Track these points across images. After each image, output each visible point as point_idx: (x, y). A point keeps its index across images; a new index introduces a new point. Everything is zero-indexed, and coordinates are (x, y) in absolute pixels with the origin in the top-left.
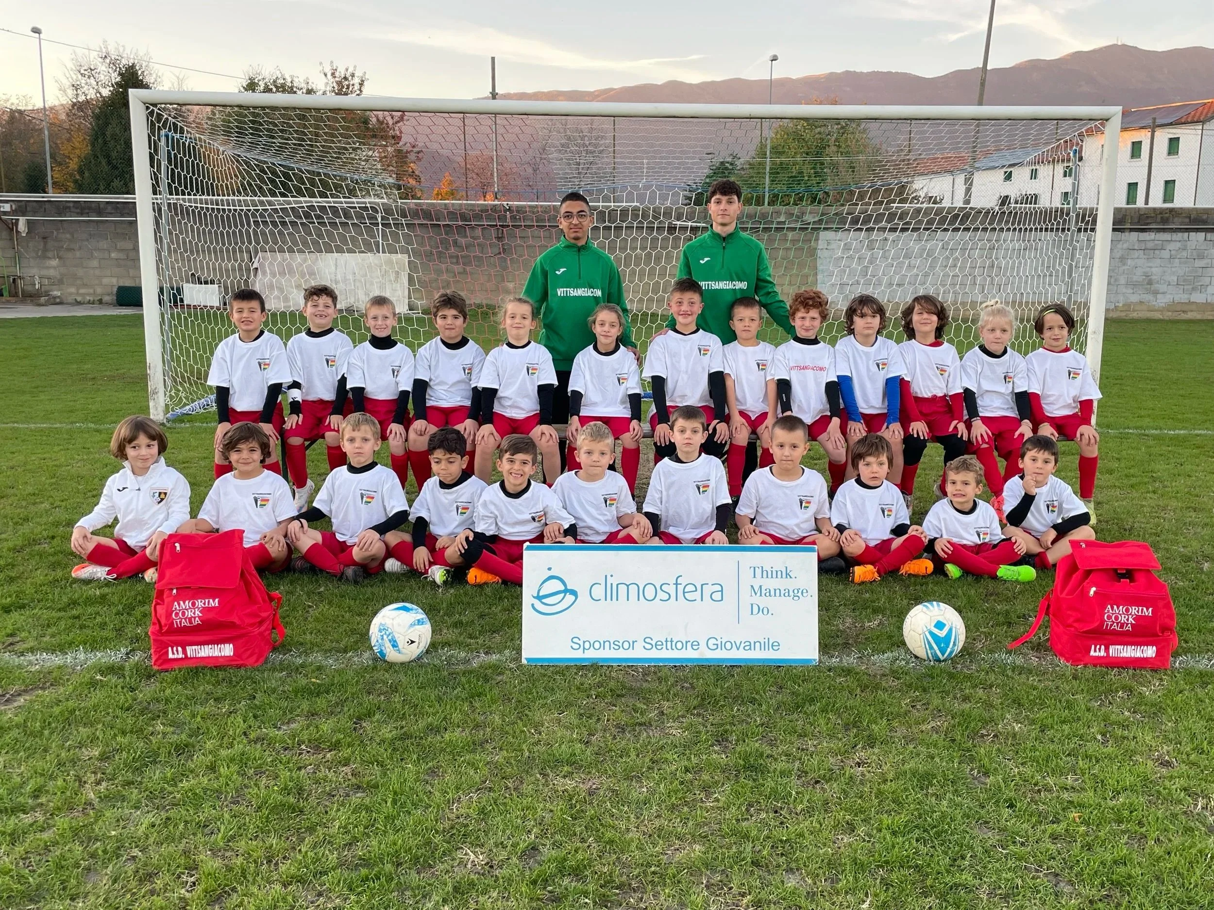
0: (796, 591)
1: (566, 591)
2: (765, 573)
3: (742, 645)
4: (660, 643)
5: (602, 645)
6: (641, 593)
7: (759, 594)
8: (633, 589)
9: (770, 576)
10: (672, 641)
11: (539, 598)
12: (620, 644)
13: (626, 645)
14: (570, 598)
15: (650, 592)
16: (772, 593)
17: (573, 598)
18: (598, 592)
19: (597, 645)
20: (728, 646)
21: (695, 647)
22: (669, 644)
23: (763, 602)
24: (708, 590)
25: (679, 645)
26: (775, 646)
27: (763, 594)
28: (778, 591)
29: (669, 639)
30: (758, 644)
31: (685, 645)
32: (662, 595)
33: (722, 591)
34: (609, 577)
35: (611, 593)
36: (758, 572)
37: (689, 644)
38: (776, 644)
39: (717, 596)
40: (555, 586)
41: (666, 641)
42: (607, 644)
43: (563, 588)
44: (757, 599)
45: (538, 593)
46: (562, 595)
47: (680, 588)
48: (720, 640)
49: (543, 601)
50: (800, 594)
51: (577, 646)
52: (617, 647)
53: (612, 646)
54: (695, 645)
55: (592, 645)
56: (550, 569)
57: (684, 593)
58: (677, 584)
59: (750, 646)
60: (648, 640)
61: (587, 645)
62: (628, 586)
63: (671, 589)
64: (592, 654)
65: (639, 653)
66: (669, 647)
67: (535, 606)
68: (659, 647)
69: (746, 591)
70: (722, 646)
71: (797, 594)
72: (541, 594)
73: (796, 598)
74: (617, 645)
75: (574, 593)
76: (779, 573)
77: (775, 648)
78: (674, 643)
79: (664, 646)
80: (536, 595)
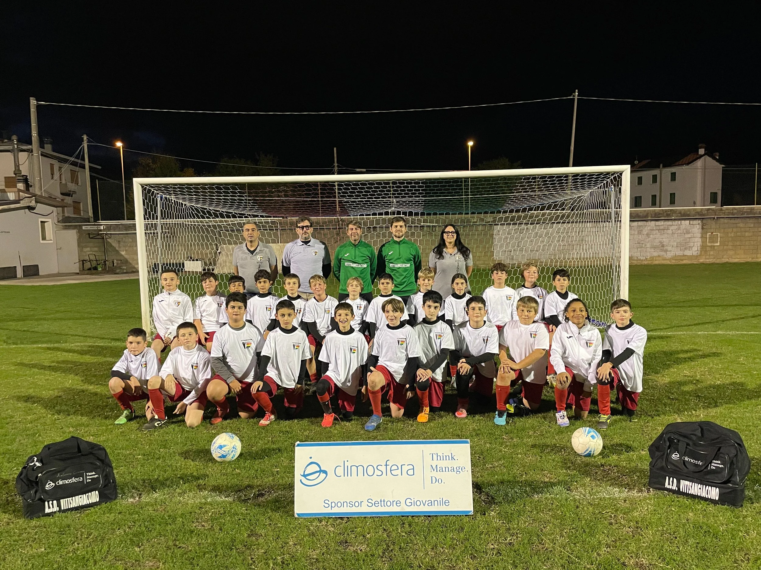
0: (458, 468)
1: (321, 471)
2: (439, 457)
3: (427, 503)
4: (377, 502)
5: (342, 505)
6: (365, 471)
7: (435, 470)
8: (360, 468)
9: (442, 459)
10: (384, 501)
11: (305, 476)
13: (357, 504)
14: (323, 475)
15: (370, 471)
16: (444, 469)
17: (325, 475)
18: (340, 471)
19: (339, 505)
20: (418, 503)
21: (398, 505)
22: (382, 502)
23: (438, 475)
24: (405, 468)
25: (389, 504)
26: (447, 503)
27: (438, 470)
28: (447, 469)
29: (382, 500)
30: (436, 502)
31: (392, 504)
32: (378, 473)
33: (413, 469)
34: (346, 462)
35: (347, 472)
36: (435, 456)
37: (395, 503)
38: (447, 502)
39: (411, 472)
40: (315, 468)
41: (381, 501)
42: (345, 504)
43: (319, 469)
44: (434, 474)
45: (304, 471)
46: (319, 474)
47: (389, 467)
48: (413, 500)
49: (307, 477)
50: (460, 470)
51: (328, 506)
53: (348, 505)
54: (398, 503)
55: (336, 505)
56: (311, 458)
57: (391, 470)
58: (386, 465)
59: (431, 503)
60: (370, 501)
61: (333, 505)
62: (357, 467)
63: (383, 468)
64: (336, 510)
65: (364, 509)
66: (383, 505)
67: (302, 481)
68: (376, 505)
69: (428, 469)
70: (415, 503)
71: (458, 470)
72: (306, 473)
73: (458, 473)
74: (352, 504)
75: (325, 472)
76: (447, 457)
77: (447, 504)
78: (385, 502)
79: (380, 504)
80: (302, 474)
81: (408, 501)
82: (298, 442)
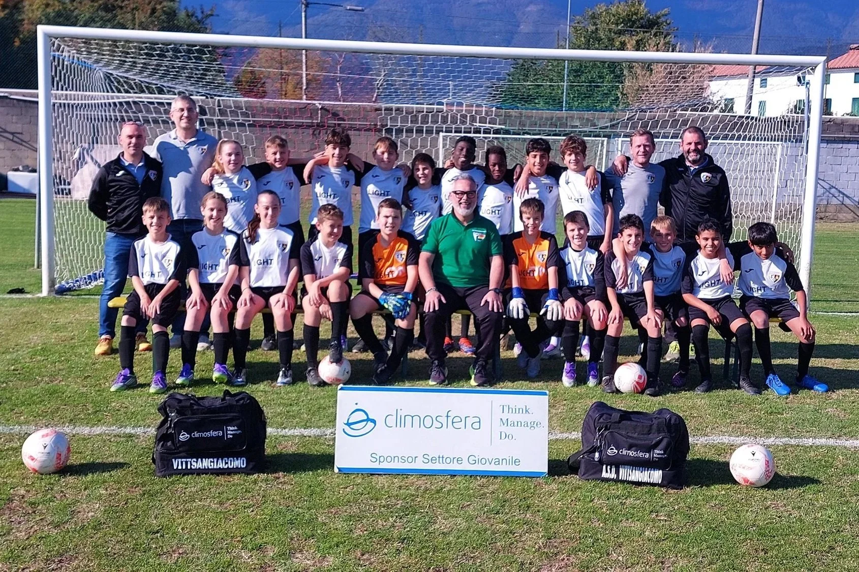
0: (532, 423)
1: (368, 420)
2: (510, 410)
3: (494, 461)
4: (434, 459)
5: (393, 459)
6: (422, 422)
7: (506, 425)
8: (416, 419)
9: (514, 412)
10: (443, 457)
11: (349, 424)
12: (406, 459)
13: (410, 460)
14: (371, 425)
15: (428, 422)
16: (516, 424)
17: (373, 425)
18: (391, 421)
19: (389, 459)
20: (483, 461)
22: (441, 459)
23: (509, 430)
24: (469, 421)
25: (448, 461)
26: (516, 462)
27: (509, 425)
28: (519, 423)
29: (441, 456)
30: (504, 461)
31: (452, 460)
32: (436, 424)
33: (480, 422)
34: (399, 410)
35: (401, 421)
36: (506, 409)
37: (455, 460)
38: (517, 461)
39: (476, 426)
40: (361, 416)
41: (439, 457)
42: (396, 458)
43: (366, 418)
44: (504, 429)
45: (348, 419)
46: (365, 422)
47: (450, 419)
48: (477, 457)
49: (351, 426)
50: (535, 425)
51: (375, 460)
52: (403, 461)
53: (400, 460)
54: (459, 460)
55: (385, 459)
56: (356, 404)
57: (453, 423)
58: (447, 416)
59: (498, 462)
60: (426, 456)
61: (382, 459)
62: (412, 417)
63: (443, 420)
64: (385, 465)
65: (419, 465)
66: (441, 461)
67: (345, 430)
68: (434, 461)
69: (497, 423)
70: (479, 461)
71: (534, 425)
72: (349, 422)
73: (532, 428)
74: (403, 459)
75: (374, 421)
76: (521, 411)
77: (517, 464)
78: (444, 459)
79: (438, 461)
80: (346, 422)
81: (472, 458)
82: (341, 385)
